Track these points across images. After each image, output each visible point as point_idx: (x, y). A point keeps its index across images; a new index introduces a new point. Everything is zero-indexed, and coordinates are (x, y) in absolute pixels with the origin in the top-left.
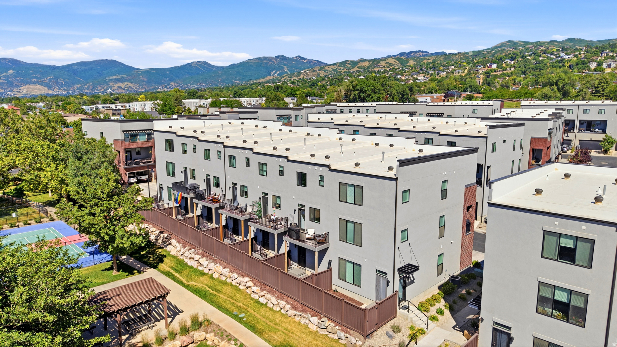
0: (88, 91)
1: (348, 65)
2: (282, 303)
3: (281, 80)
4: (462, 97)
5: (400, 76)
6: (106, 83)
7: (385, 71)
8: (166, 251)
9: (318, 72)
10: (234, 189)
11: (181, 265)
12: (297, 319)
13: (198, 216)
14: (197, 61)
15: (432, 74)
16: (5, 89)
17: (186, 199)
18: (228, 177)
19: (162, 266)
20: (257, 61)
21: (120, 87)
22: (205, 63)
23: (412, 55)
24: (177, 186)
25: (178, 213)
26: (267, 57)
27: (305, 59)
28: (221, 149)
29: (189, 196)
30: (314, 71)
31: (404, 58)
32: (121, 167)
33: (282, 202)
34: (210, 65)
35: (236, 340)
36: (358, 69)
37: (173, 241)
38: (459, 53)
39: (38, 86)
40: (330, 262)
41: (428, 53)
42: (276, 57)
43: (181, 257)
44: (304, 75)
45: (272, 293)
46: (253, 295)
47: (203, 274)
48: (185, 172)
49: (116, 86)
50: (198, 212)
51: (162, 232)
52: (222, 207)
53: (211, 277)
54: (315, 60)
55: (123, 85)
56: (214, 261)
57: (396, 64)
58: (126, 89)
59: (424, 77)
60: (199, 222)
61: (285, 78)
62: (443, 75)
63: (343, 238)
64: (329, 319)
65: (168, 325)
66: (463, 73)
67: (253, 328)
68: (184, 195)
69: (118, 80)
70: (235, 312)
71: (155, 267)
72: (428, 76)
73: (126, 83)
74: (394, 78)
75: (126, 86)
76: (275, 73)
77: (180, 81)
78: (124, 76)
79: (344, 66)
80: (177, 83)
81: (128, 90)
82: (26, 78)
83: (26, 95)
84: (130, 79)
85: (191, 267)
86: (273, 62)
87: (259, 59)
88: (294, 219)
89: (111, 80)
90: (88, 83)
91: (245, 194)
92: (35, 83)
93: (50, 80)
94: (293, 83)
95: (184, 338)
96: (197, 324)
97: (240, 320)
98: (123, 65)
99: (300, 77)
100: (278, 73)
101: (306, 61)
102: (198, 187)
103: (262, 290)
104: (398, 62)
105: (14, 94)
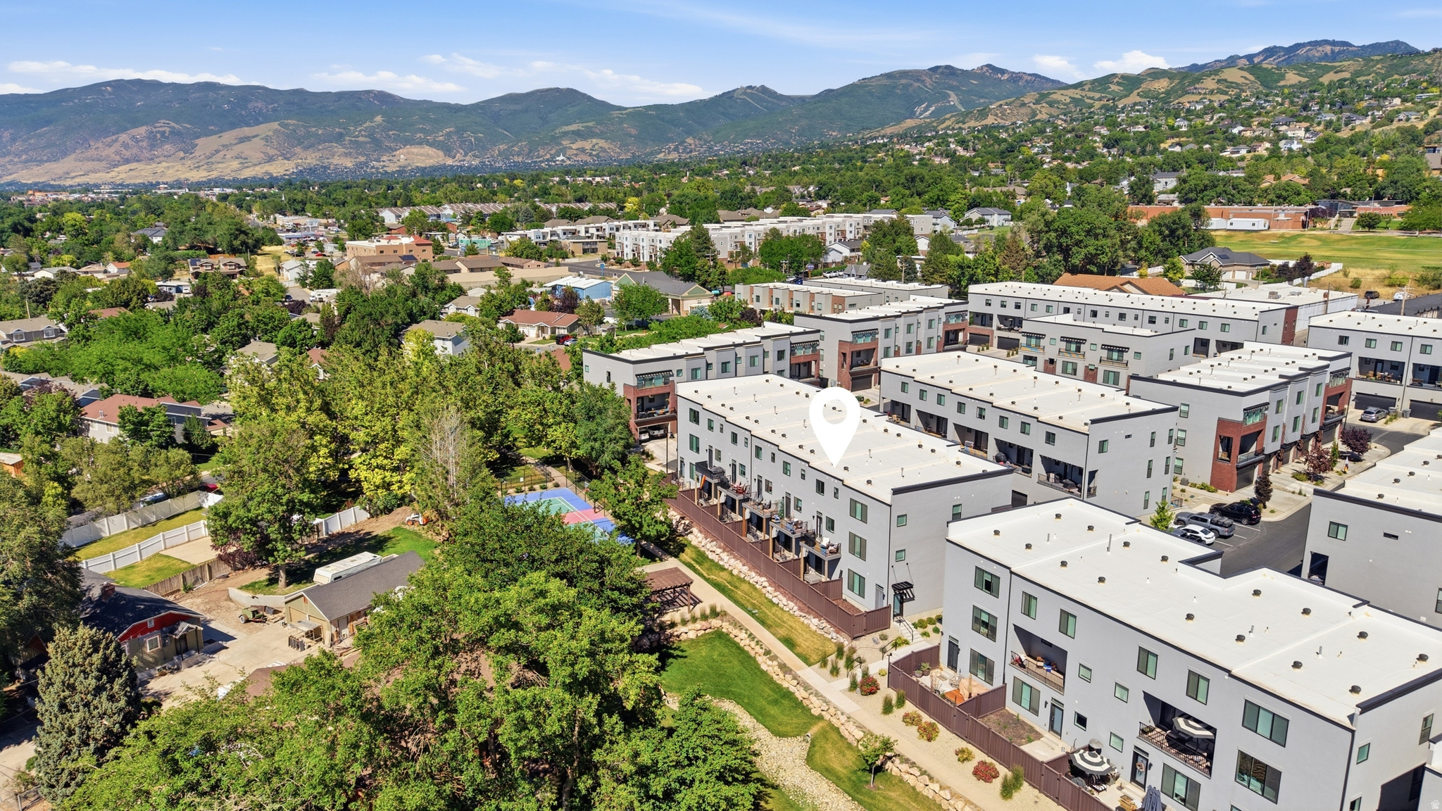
0: (520, 160)
1: (1114, 87)
2: (791, 604)
3: (939, 128)
4: (1356, 215)
5: (1241, 128)
6: (555, 140)
7: (1209, 110)
8: (687, 540)
9: (1034, 107)
10: (760, 482)
11: (701, 557)
12: (802, 619)
13: (722, 504)
14: (745, 86)
15: (1330, 123)
16: (367, 155)
17: (710, 484)
18: (754, 468)
19: (683, 556)
20: (885, 82)
21: (583, 150)
22: (764, 89)
23: (1302, 52)
24: (702, 467)
25: (700, 496)
26: (910, 71)
27: (1003, 71)
28: (749, 438)
29: (714, 481)
30: (1023, 105)
31: (1270, 67)
32: (632, 422)
33: (803, 505)
34: (773, 94)
35: (747, 630)
36: (1138, 99)
37: (695, 530)
38: (1435, 50)
39: (427, 150)
40: (841, 572)
41: (1351, 45)
42: (930, 69)
43: (702, 549)
44: (996, 115)
45: (784, 594)
46: (767, 595)
47: (723, 569)
48: (711, 451)
49: (574, 146)
50: (722, 499)
51: (683, 518)
52: (747, 500)
53: (731, 573)
54: (1030, 75)
55: (587, 145)
56: (735, 557)
57: (1247, 84)
58: (594, 153)
59: (1307, 130)
60: (722, 511)
61: (948, 123)
62: (1362, 124)
63: (852, 551)
64: (828, 622)
65: (690, 611)
66: (1422, 119)
67: (763, 623)
68: (708, 479)
69: (578, 135)
70: (750, 608)
71: (676, 557)
72: (1318, 128)
73: (594, 141)
74: (1225, 133)
75: (594, 146)
76: (926, 109)
77: (708, 135)
78: (591, 124)
79: (1104, 90)
80: (700, 139)
81: (597, 155)
82: (405, 131)
83: (405, 167)
84: (602, 133)
85: (712, 561)
86: (923, 81)
87: (889, 76)
88: (812, 526)
89: (565, 134)
90: (521, 141)
91: (769, 489)
92: (420, 143)
93: (449, 135)
94: (962, 143)
95: (704, 623)
96: (715, 613)
97: (753, 615)
98: (590, 98)
99: (984, 122)
100: (933, 109)
101: (1006, 77)
102: (723, 472)
103: (775, 591)
104: (1252, 78)
105: (384, 166)
